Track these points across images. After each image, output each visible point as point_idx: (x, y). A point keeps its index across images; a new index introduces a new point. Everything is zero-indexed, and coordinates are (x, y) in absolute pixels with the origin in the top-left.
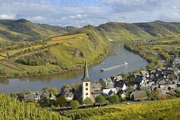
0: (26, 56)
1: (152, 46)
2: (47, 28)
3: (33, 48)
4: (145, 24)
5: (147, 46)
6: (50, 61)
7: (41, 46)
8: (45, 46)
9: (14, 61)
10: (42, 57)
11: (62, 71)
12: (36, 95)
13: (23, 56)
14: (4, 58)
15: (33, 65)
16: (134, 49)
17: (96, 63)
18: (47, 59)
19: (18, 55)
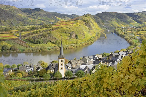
0: (33, 37)
1: (137, 31)
2: (57, 15)
3: (40, 30)
4: (133, 14)
5: (133, 32)
6: (51, 41)
7: (46, 29)
8: (49, 29)
9: (24, 40)
10: (45, 37)
11: (59, 49)
12: (30, 67)
13: (31, 36)
14: (17, 37)
15: (38, 44)
16: (121, 34)
17: (87, 43)
18: (48, 39)
19: (28, 36)
